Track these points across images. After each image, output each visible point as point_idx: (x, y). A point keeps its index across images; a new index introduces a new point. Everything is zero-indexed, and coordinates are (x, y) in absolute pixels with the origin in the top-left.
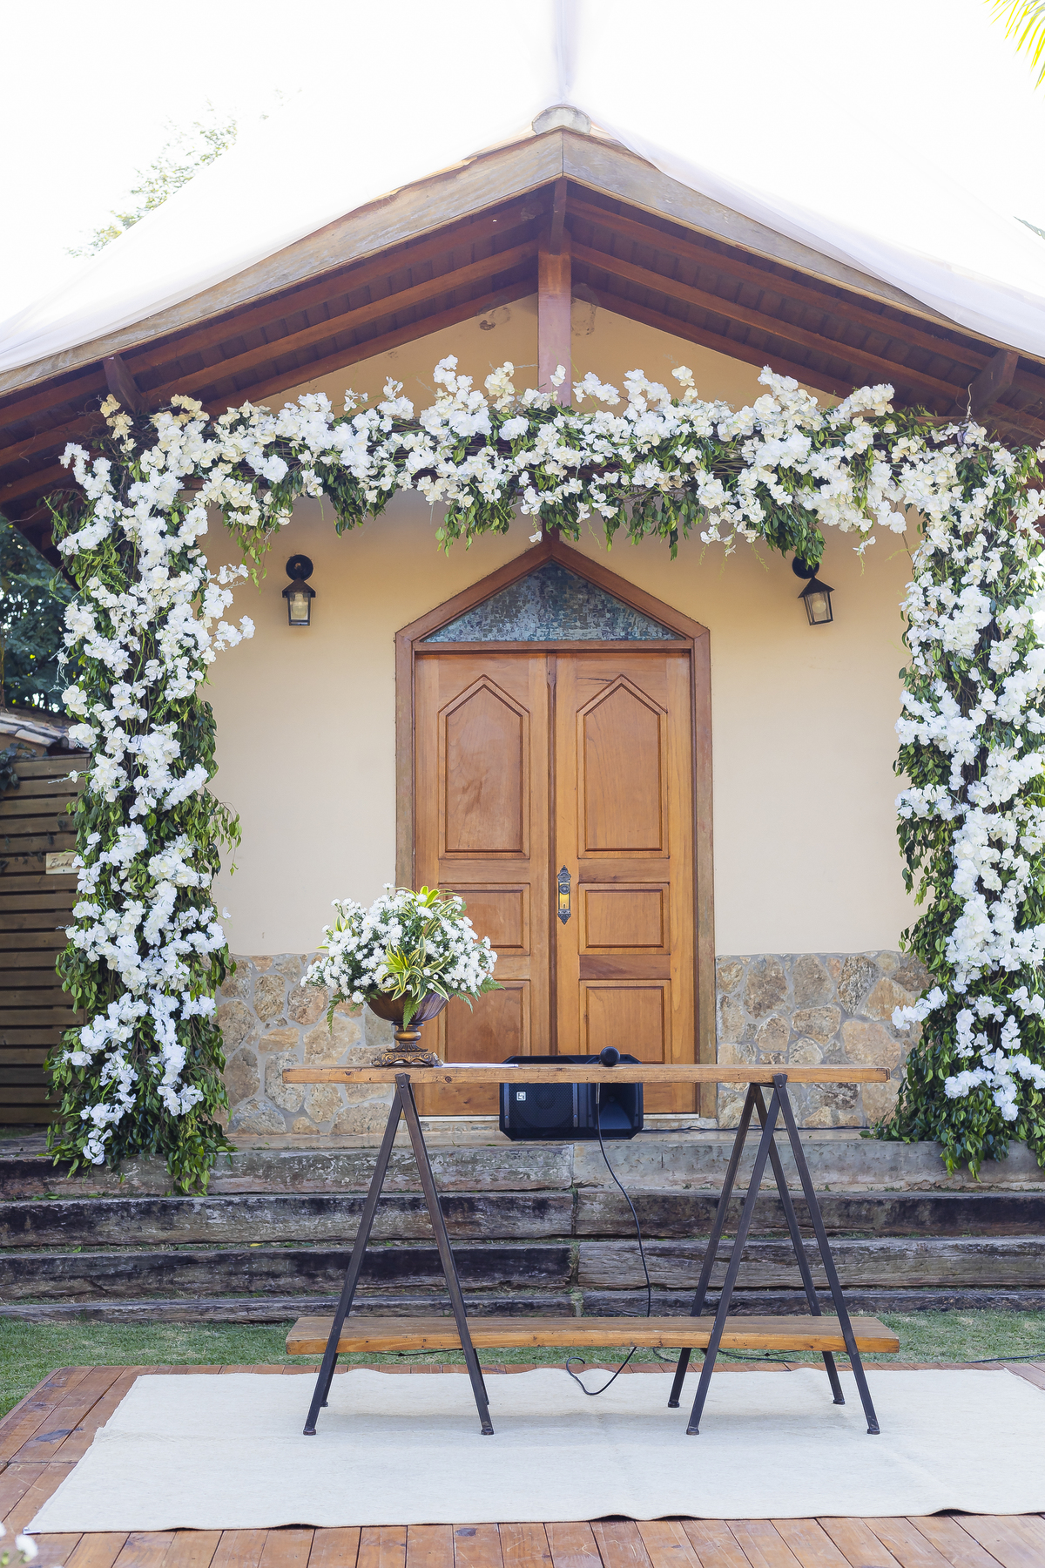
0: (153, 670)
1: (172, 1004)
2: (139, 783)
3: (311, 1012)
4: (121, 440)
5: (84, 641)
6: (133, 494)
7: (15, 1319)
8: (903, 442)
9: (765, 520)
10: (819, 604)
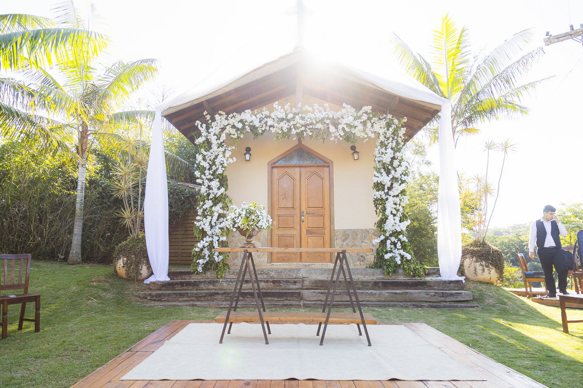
0: (214, 168)
1: (218, 238)
2: (211, 191)
4: (208, 120)
5: (200, 162)
6: (210, 131)
7: (178, 306)
8: (374, 119)
9: (344, 135)
10: (356, 156)
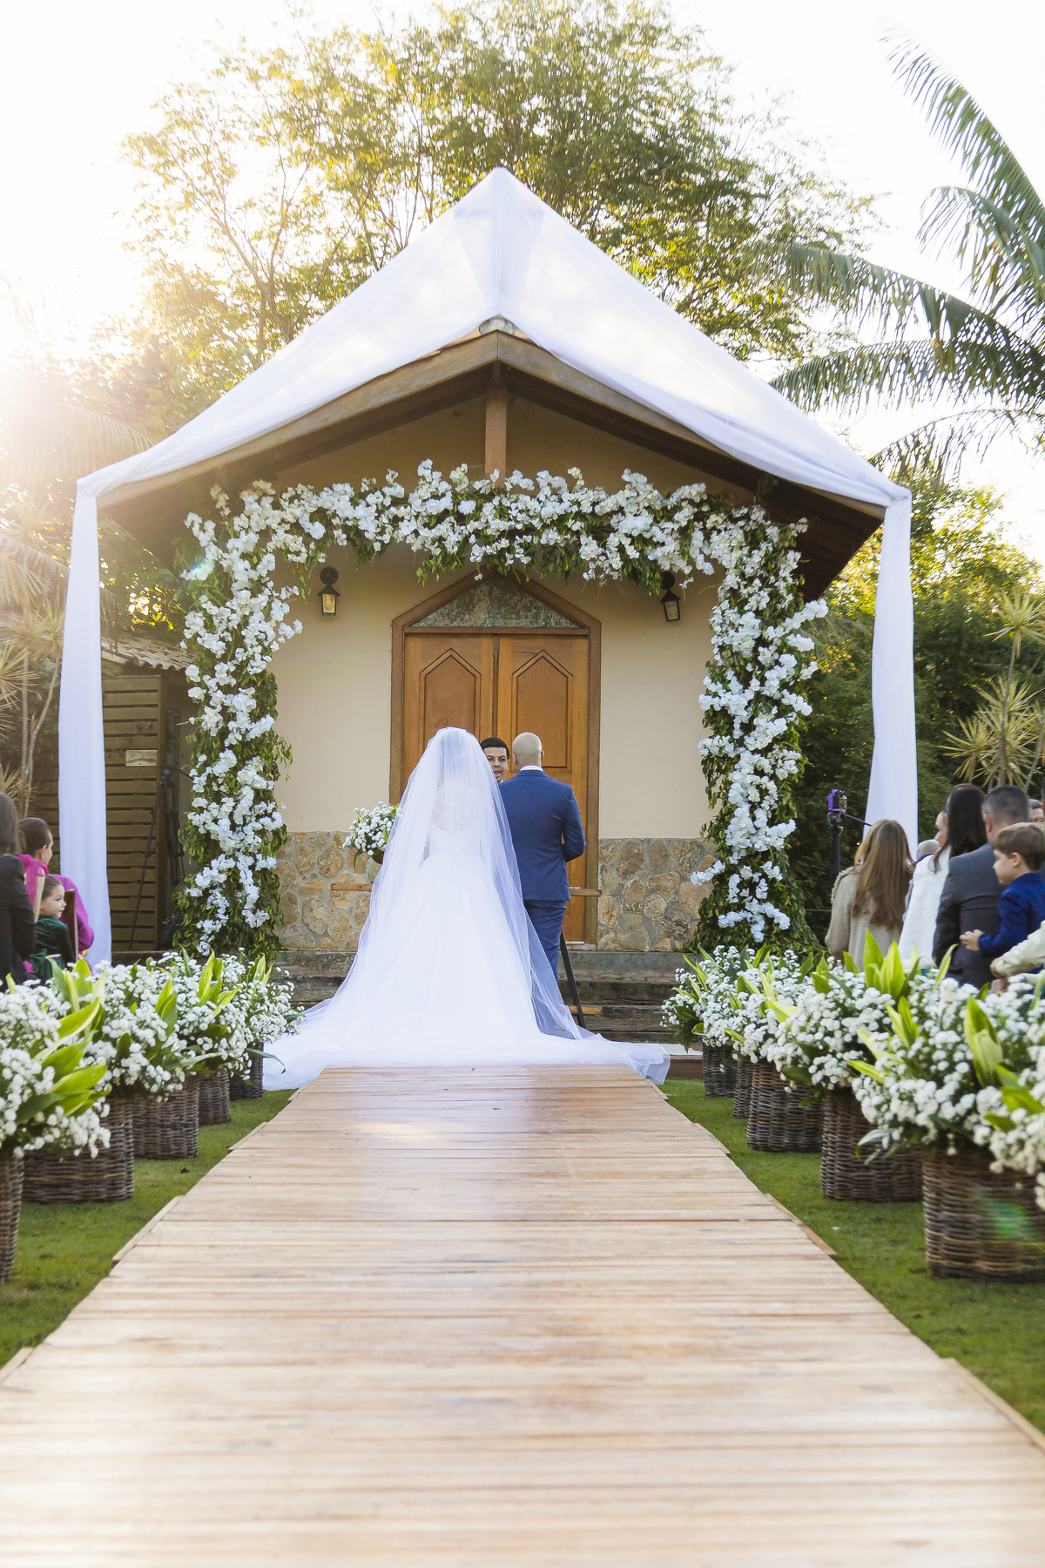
0: (240, 655)
1: (250, 861)
2: (232, 725)
3: (333, 869)
4: (222, 509)
5: (197, 635)
6: (229, 545)
8: (713, 518)
9: (623, 567)
10: (672, 609)
